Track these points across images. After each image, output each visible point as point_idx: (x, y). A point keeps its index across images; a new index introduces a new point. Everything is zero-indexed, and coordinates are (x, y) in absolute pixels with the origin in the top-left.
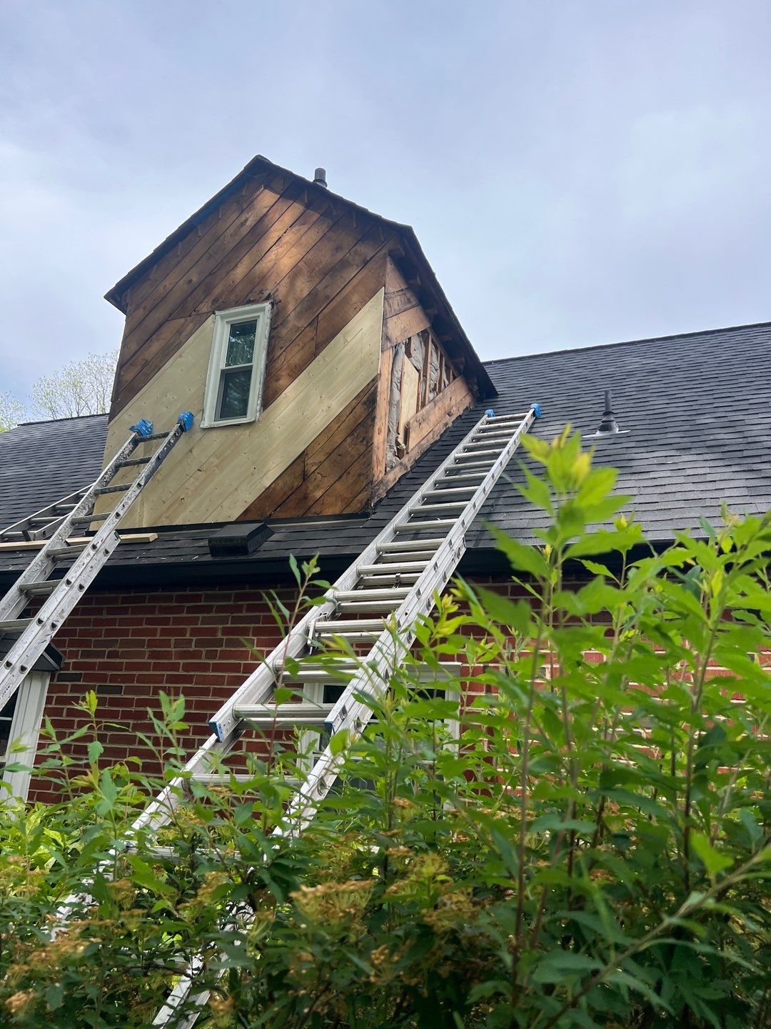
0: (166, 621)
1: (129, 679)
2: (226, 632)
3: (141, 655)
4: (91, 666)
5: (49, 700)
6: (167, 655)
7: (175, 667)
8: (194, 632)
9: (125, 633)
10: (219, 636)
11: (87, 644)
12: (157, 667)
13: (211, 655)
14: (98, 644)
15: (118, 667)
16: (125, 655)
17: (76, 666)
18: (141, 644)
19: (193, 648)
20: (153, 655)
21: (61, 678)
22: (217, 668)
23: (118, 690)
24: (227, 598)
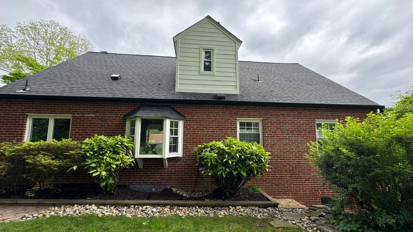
0: (209, 111)
1: (203, 121)
2: (221, 113)
3: (204, 117)
4: (193, 118)
5: (184, 125)
6: (210, 117)
7: (212, 119)
8: (215, 113)
9: (200, 112)
10: (220, 113)
11: (192, 114)
12: (208, 119)
13: (220, 117)
14: (194, 114)
15: (200, 119)
16: (201, 117)
17: (189, 118)
18: (204, 114)
19: (215, 115)
20: (207, 117)
21: (186, 121)
22: (221, 119)
23: (201, 123)
24: (221, 107)
